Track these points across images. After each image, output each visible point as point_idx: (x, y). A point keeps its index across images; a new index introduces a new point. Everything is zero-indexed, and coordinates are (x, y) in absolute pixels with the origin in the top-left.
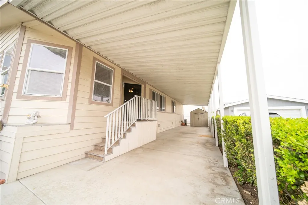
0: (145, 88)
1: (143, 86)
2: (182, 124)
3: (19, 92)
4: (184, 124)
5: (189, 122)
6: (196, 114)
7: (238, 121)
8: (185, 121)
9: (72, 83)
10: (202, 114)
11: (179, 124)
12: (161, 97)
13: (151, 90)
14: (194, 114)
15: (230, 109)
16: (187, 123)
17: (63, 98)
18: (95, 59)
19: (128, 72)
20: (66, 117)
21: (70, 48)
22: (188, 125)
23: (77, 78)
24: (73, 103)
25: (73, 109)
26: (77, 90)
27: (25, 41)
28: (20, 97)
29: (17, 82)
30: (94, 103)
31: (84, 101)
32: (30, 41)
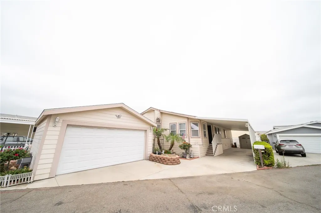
0: (213, 127)
1: (211, 126)
2: (232, 147)
3: (191, 136)
4: (235, 146)
5: (238, 144)
6: (244, 138)
8: (235, 143)
10: (249, 138)
11: (230, 146)
12: (218, 129)
13: (215, 127)
14: (242, 138)
15: (273, 135)
16: (237, 145)
17: (200, 138)
19: (208, 123)
21: (199, 122)
22: (238, 148)
23: (202, 131)
24: (202, 139)
25: (202, 141)
26: (202, 135)
27: (189, 122)
28: (191, 138)
29: (190, 134)
30: (204, 138)
31: (203, 138)
32: (190, 122)
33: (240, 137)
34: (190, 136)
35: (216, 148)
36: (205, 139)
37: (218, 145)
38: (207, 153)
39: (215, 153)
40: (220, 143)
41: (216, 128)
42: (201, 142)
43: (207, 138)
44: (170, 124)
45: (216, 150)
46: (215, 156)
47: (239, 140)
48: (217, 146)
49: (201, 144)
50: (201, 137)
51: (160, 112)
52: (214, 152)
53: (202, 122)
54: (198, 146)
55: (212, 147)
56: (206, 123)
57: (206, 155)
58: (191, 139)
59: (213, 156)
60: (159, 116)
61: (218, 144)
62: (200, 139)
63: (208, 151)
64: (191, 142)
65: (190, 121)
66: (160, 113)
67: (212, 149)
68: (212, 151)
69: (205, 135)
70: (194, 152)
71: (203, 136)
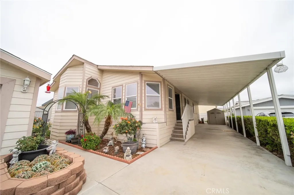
1: (180, 95)
2: (200, 122)
3: (145, 107)
4: (202, 122)
6: (212, 113)
7: (268, 120)
8: (202, 119)
9: (164, 100)
10: (219, 113)
12: (188, 101)
13: (184, 97)
15: (246, 109)
16: (204, 121)
17: (161, 110)
18: (168, 85)
20: (164, 119)
21: (160, 82)
22: (205, 123)
23: (165, 98)
24: (165, 111)
25: (166, 115)
26: (165, 104)
27: (143, 82)
28: (145, 110)
29: (143, 102)
30: (169, 110)
31: (167, 110)
32: (145, 81)
33: (208, 112)
34: (143, 106)
35: (188, 126)
36: (171, 112)
37: (190, 122)
38: (173, 136)
39: (187, 136)
40: (192, 119)
41: (185, 99)
42: (163, 117)
43: (173, 111)
44: (112, 88)
45: (187, 130)
46: (186, 140)
47: (207, 116)
48: (188, 123)
49: (163, 121)
50: (163, 109)
51: (99, 69)
52: (184, 135)
53: (167, 83)
54: (156, 126)
55: (182, 126)
56: (173, 87)
57: (171, 140)
58: (144, 113)
59: (183, 141)
60: (96, 75)
61: (190, 120)
62: (162, 112)
63: (174, 132)
64: (144, 117)
65: (144, 78)
66: (97, 70)
67: (182, 129)
68: (182, 133)
69: (171, 107)
70: (149, 137)
71: (168, 106)
